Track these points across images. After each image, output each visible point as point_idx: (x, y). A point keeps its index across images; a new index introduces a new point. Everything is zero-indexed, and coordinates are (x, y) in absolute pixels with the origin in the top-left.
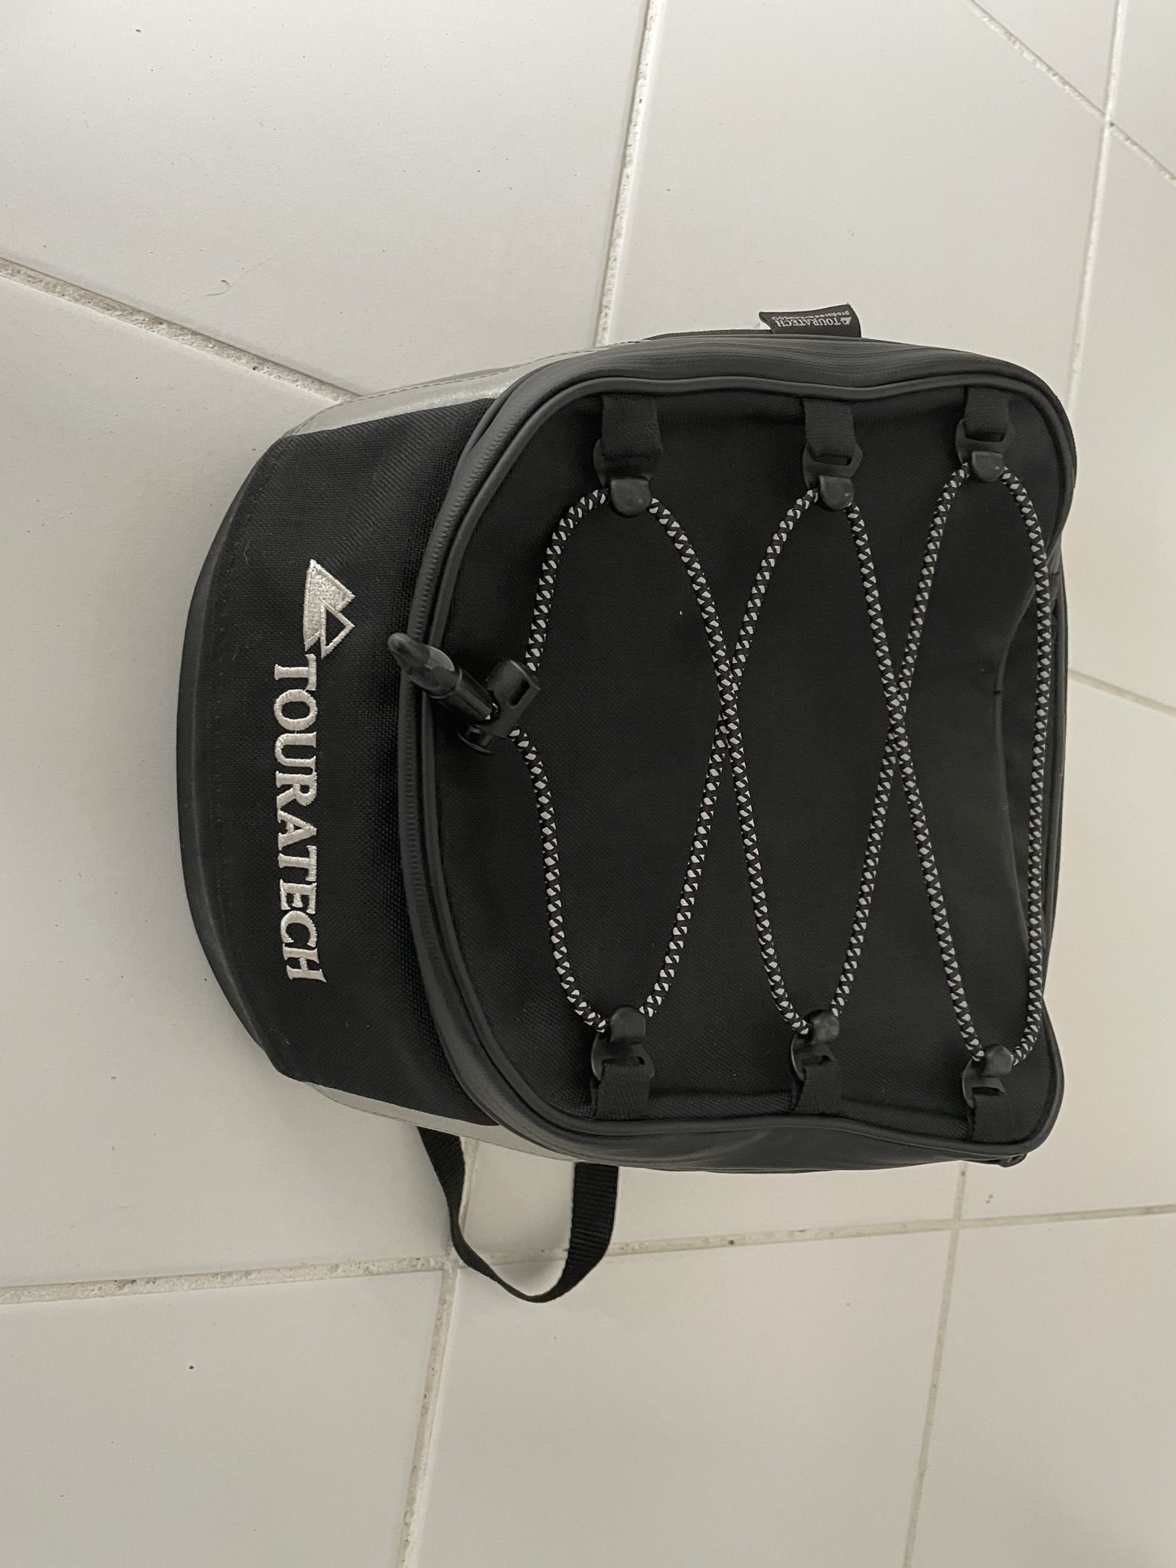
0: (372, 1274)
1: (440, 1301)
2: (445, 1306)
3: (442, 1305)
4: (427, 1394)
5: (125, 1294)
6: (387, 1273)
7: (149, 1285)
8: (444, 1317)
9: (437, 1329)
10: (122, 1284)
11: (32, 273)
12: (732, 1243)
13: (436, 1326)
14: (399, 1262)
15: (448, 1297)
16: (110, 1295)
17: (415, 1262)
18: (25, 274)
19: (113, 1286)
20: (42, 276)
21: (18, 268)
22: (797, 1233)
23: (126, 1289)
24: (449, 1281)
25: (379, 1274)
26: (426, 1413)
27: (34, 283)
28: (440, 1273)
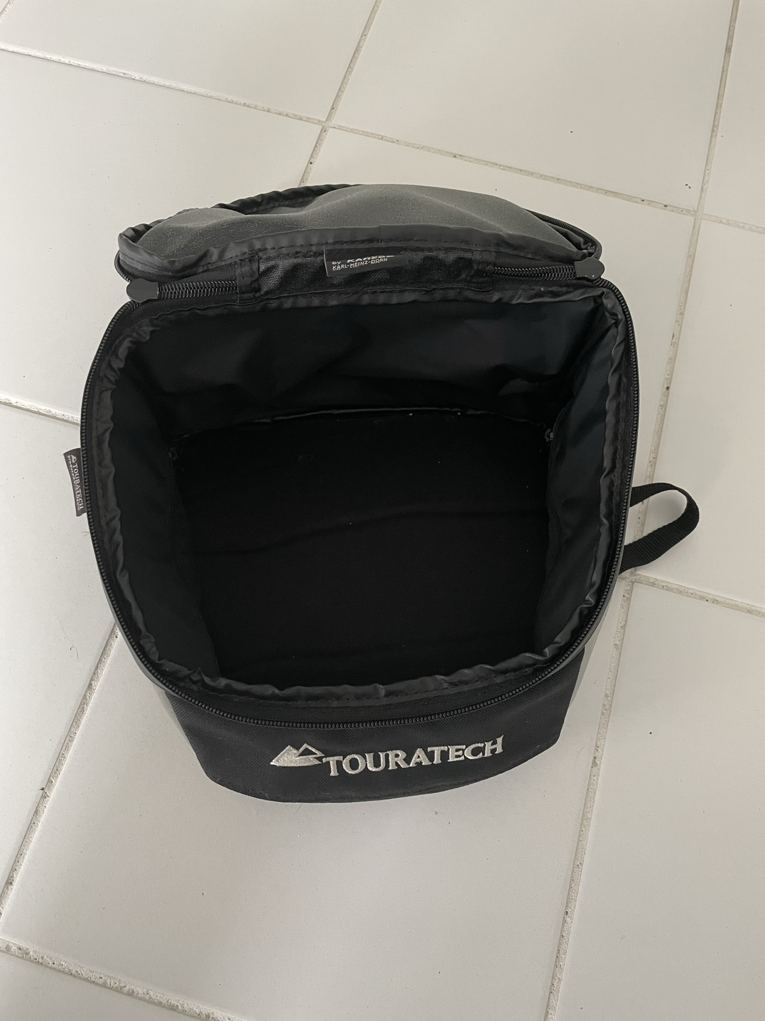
0: (625, 625)
1: (652, 586)
2: (656, 582)
3: (655, 584)
4: (706, 599)
5: (600, 763)
6: (627, 616)
7: (599, 750)
8: (663, 584)
9: (669, 589)
10: (594, 764)
11: (64, 747)
12: (668, 388)
13: (667, 590)
14: (622, 608)
15: (652, 581)
16: (599, 771)
17: (625, 599)
18: (64, 751)
19: (595, 768)
20: (65, 743)
21: (61, 755)
22: (674, 340)
23: (598, 762)
24: (642, 579)
25: (626, 621)
26: (717, 601)
27: (69, 747)
28: (635, 583)
